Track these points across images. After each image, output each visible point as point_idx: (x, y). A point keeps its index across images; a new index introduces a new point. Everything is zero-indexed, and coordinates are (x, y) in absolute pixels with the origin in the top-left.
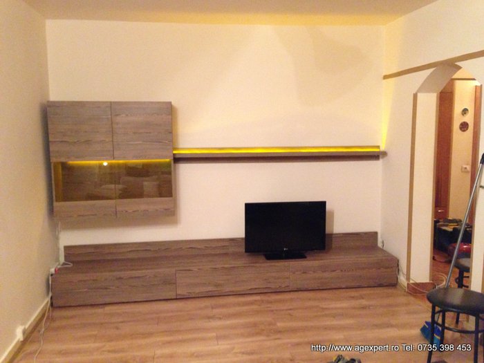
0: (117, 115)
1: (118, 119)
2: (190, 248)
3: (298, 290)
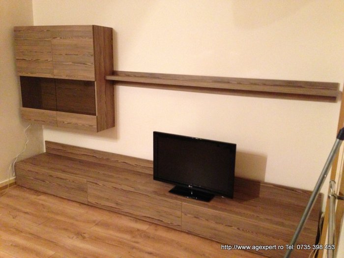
2: (124, 162)
3: (189, 233)
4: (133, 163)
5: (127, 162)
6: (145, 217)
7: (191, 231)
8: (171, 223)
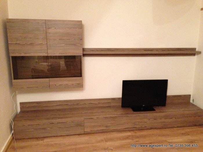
0: (49, 28)
1: (50, 31)
2: (90, 103)
3: (151, 129)
4: (97, 102)
5: (92, 103)
6: (125, 128)
7: (152, 127)
8: (141, 127)
